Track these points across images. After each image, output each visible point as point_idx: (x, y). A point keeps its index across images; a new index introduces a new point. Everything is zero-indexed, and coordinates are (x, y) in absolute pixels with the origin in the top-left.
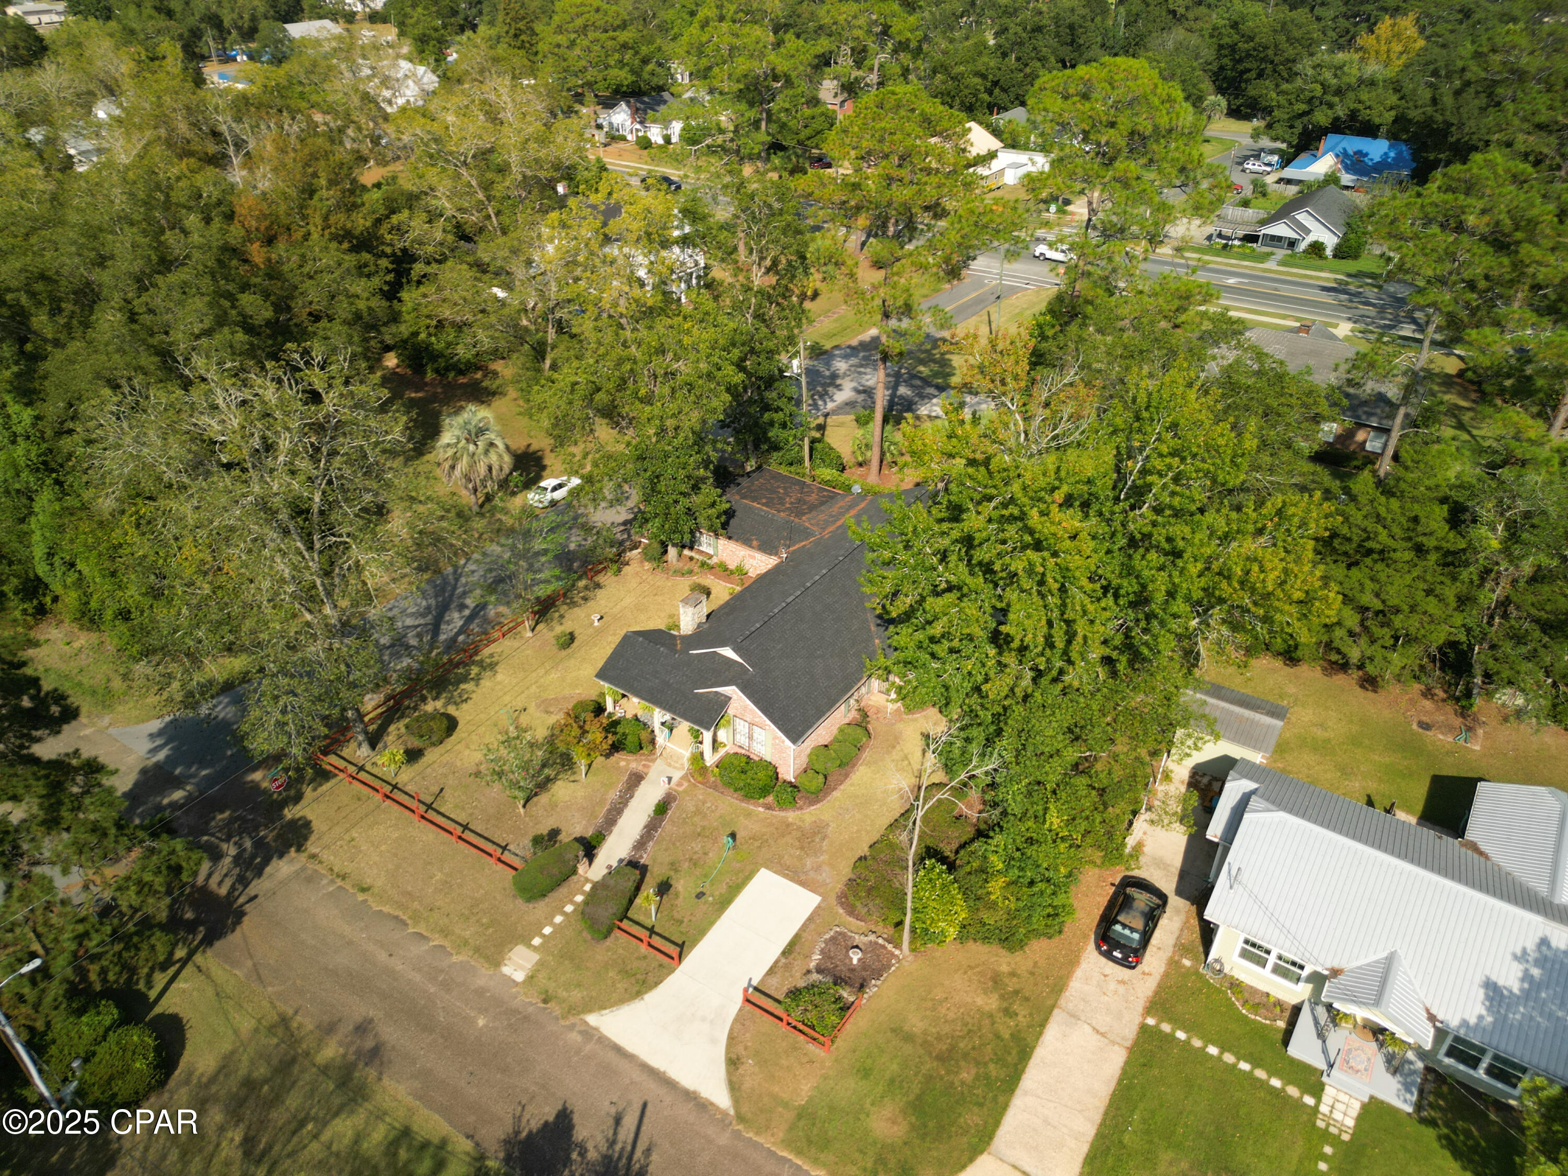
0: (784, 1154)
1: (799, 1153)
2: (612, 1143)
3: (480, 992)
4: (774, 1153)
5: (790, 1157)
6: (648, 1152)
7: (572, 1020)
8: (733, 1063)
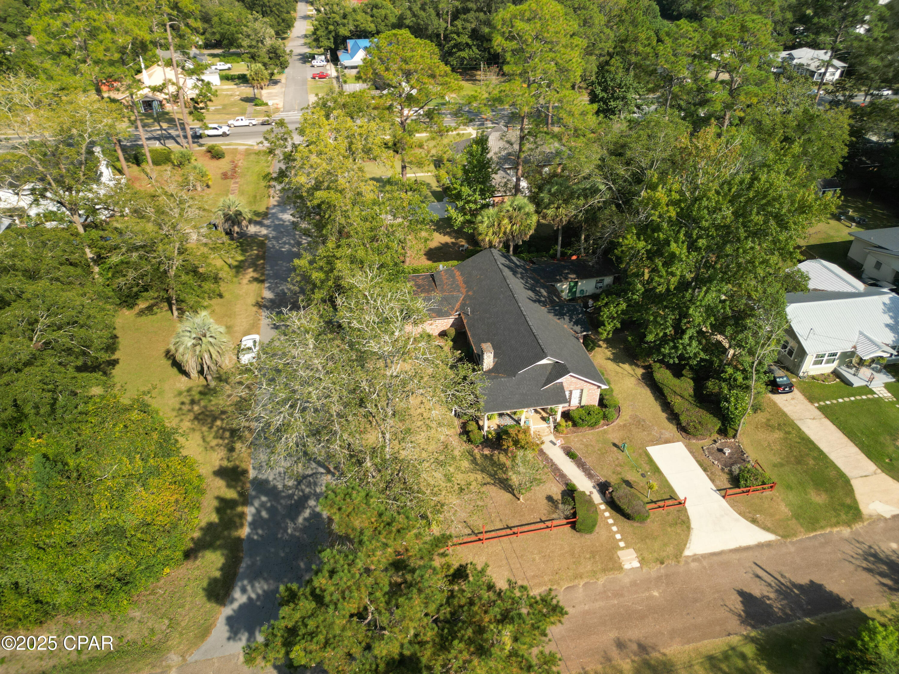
0: (812, 535)
1: (815, 530)
2: (770, 585)
3: (634, 584)
4: (809, 538)
5: (814, 534)
6: (782, 576)
7: (682, 560)
8: (754, 521)
